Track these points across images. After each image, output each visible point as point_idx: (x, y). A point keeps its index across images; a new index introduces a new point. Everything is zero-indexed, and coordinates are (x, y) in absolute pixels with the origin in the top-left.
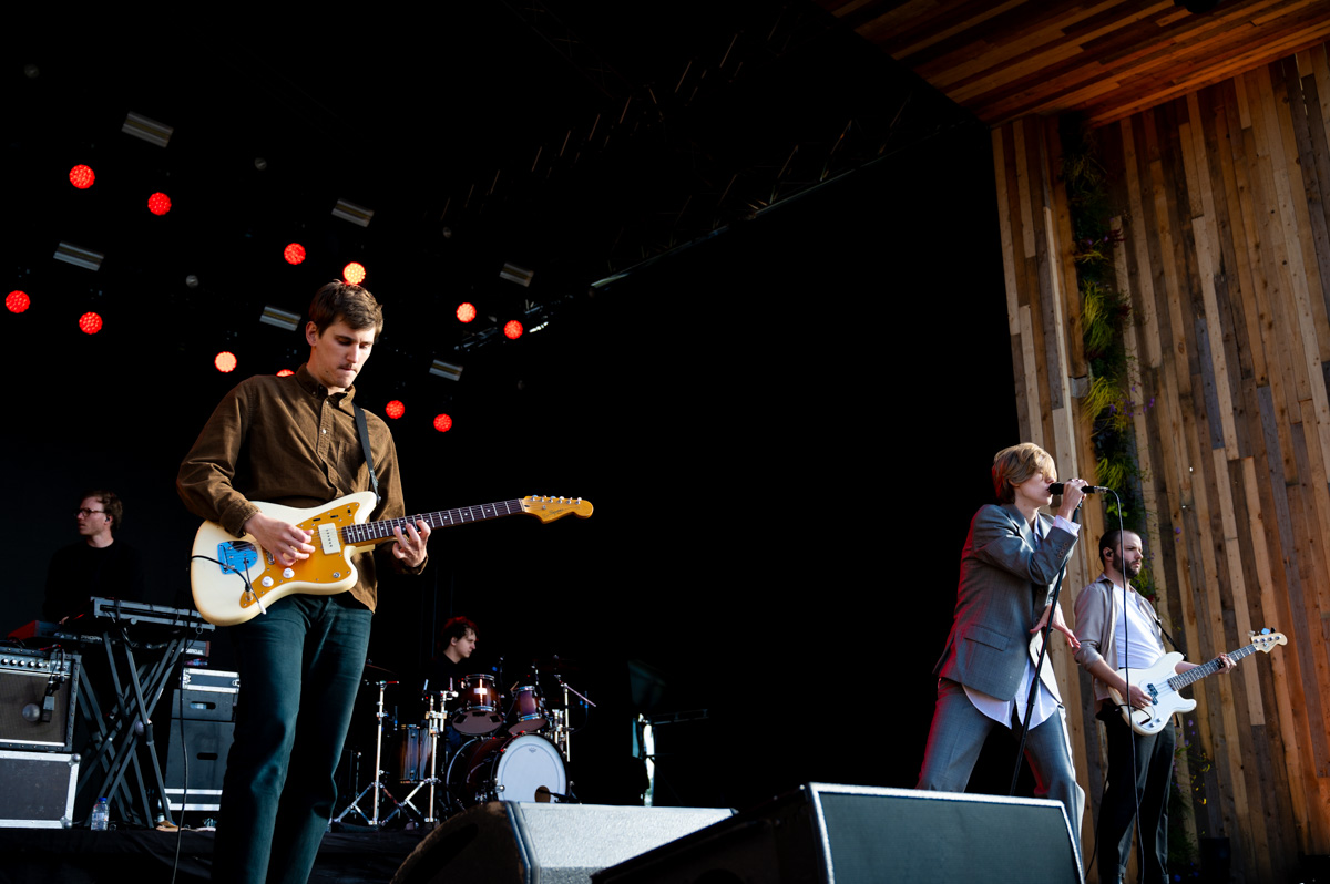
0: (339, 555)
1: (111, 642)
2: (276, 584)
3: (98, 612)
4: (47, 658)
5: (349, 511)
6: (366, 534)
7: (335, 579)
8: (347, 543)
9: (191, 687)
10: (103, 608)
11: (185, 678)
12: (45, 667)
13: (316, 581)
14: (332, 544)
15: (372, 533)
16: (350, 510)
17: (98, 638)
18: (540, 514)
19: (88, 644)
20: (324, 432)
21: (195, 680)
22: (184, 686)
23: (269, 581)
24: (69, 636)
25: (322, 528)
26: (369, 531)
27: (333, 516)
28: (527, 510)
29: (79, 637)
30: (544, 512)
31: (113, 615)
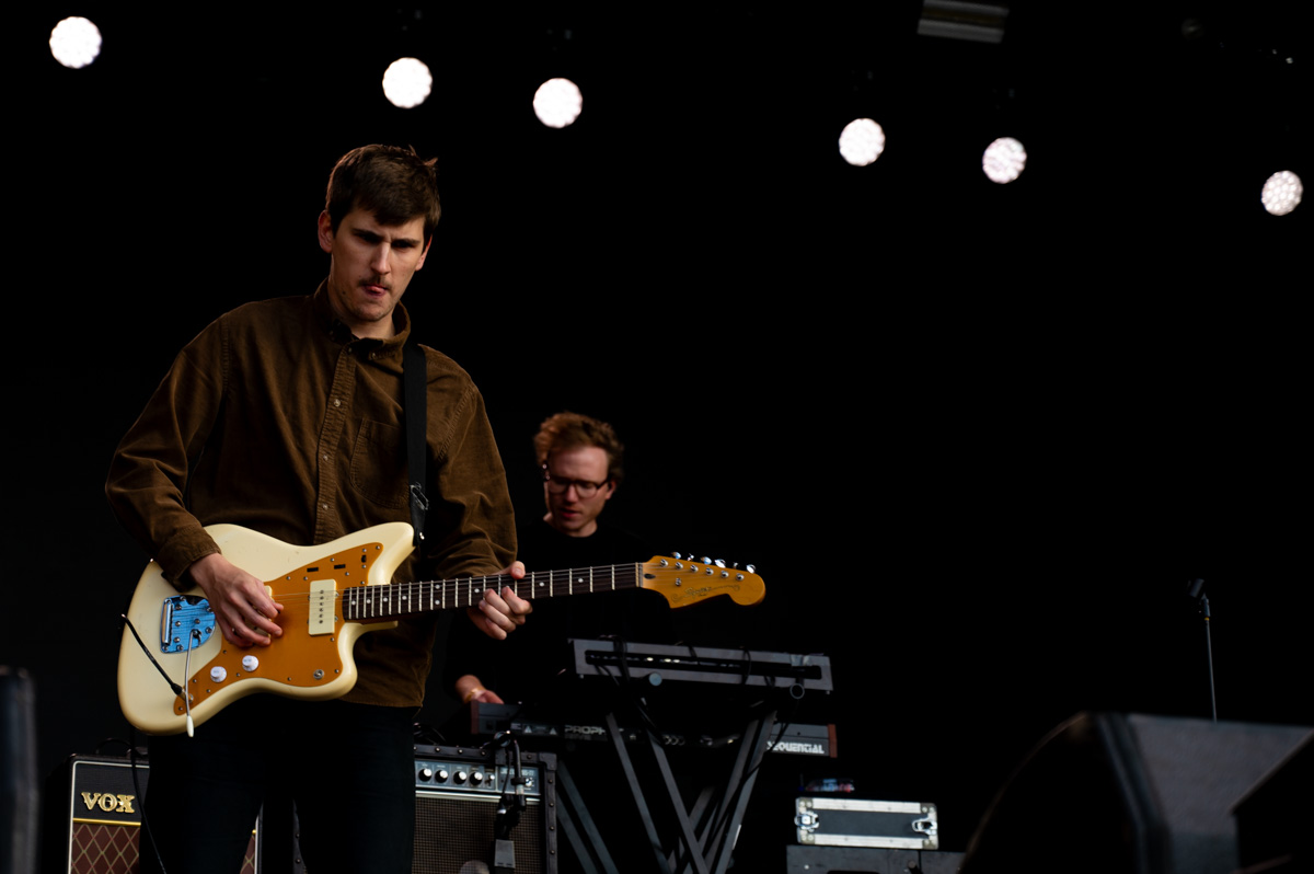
0: (331, 638)
1: (625, 736)
2: (230, 680)
3: (583, 668)
4: (490, 765)
5: (364, 559)
6: (377, 605)
7: (319, 681)
8: (347, 620)
9: (822, 839)
10: (593, 658)
11: (806, 820)
12: (489, 781)
13: (288, 681)
14: (322, 618)
15: (386, 604)
16: (367, 555)
17: (600, 731)
18: (667, 594)
19: (580, 742)
20: (338, 403)
21: (828, 822)
22: (803, 835)
23: (220, 673)
24: (541, 729)
25: (316, 586)
26: (383, 599)
27: (338, 565)
28: (646, 584)
29: (561, 730)
30: (678, 592)
31: (615, 671)
